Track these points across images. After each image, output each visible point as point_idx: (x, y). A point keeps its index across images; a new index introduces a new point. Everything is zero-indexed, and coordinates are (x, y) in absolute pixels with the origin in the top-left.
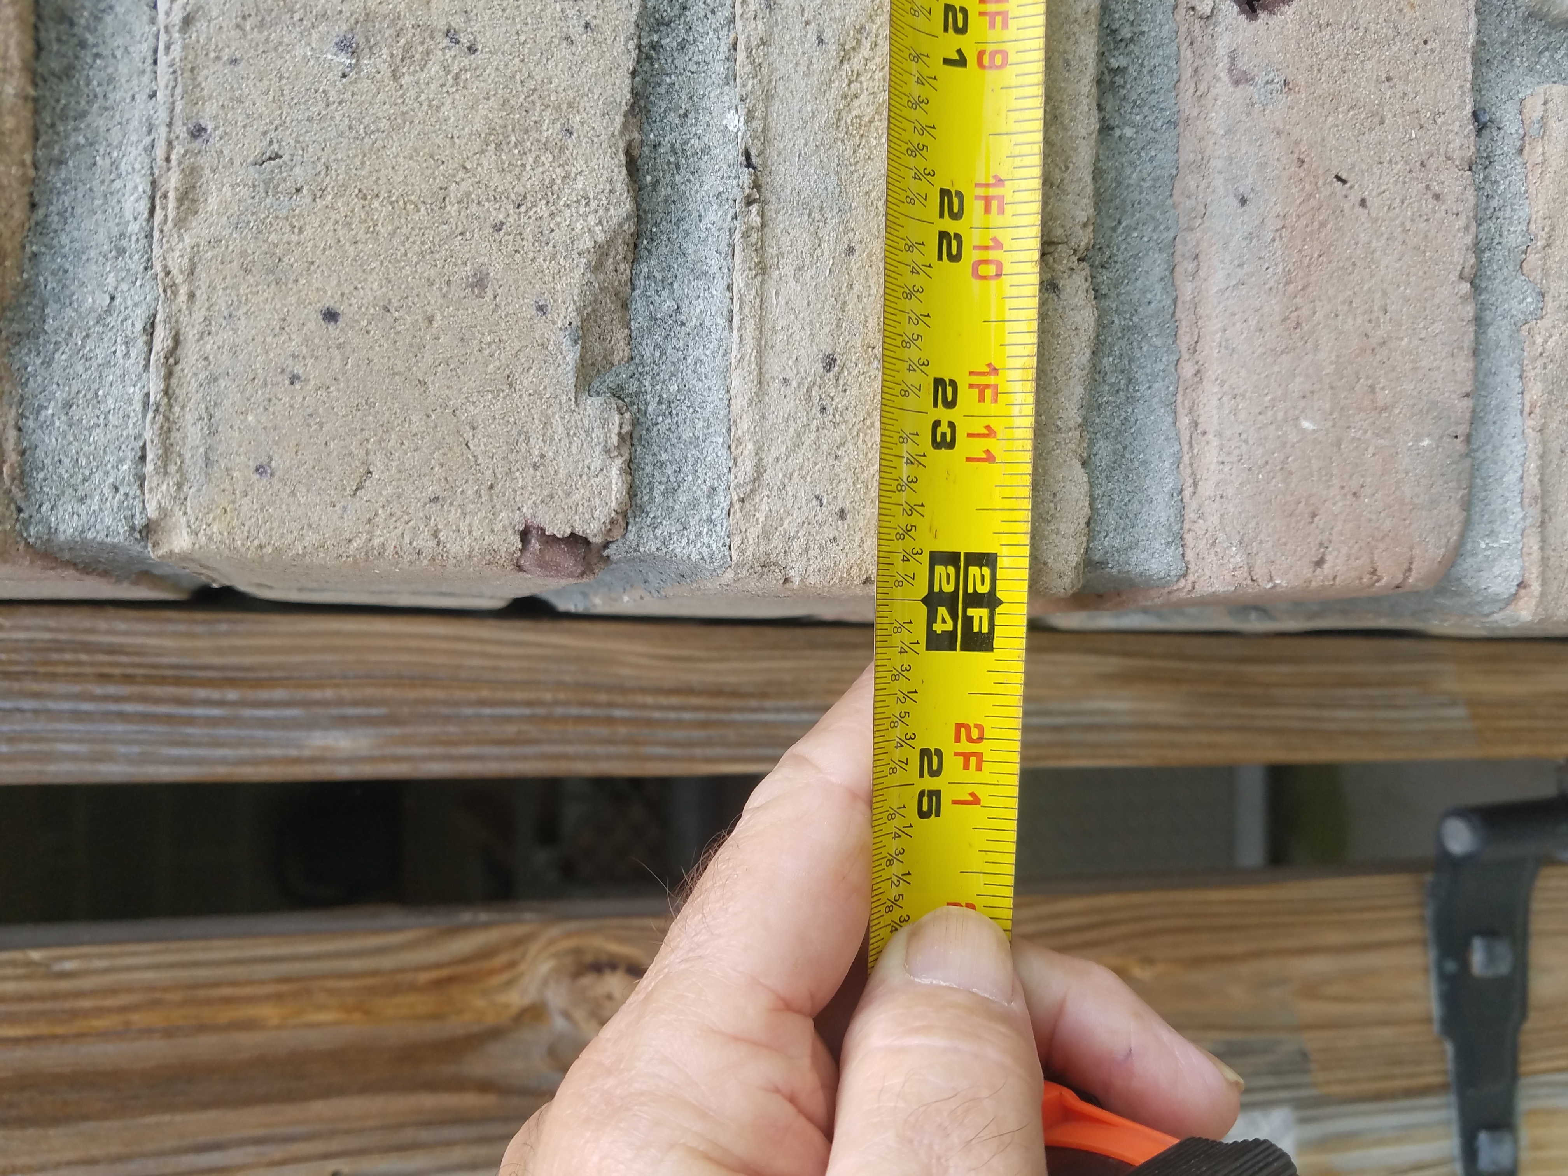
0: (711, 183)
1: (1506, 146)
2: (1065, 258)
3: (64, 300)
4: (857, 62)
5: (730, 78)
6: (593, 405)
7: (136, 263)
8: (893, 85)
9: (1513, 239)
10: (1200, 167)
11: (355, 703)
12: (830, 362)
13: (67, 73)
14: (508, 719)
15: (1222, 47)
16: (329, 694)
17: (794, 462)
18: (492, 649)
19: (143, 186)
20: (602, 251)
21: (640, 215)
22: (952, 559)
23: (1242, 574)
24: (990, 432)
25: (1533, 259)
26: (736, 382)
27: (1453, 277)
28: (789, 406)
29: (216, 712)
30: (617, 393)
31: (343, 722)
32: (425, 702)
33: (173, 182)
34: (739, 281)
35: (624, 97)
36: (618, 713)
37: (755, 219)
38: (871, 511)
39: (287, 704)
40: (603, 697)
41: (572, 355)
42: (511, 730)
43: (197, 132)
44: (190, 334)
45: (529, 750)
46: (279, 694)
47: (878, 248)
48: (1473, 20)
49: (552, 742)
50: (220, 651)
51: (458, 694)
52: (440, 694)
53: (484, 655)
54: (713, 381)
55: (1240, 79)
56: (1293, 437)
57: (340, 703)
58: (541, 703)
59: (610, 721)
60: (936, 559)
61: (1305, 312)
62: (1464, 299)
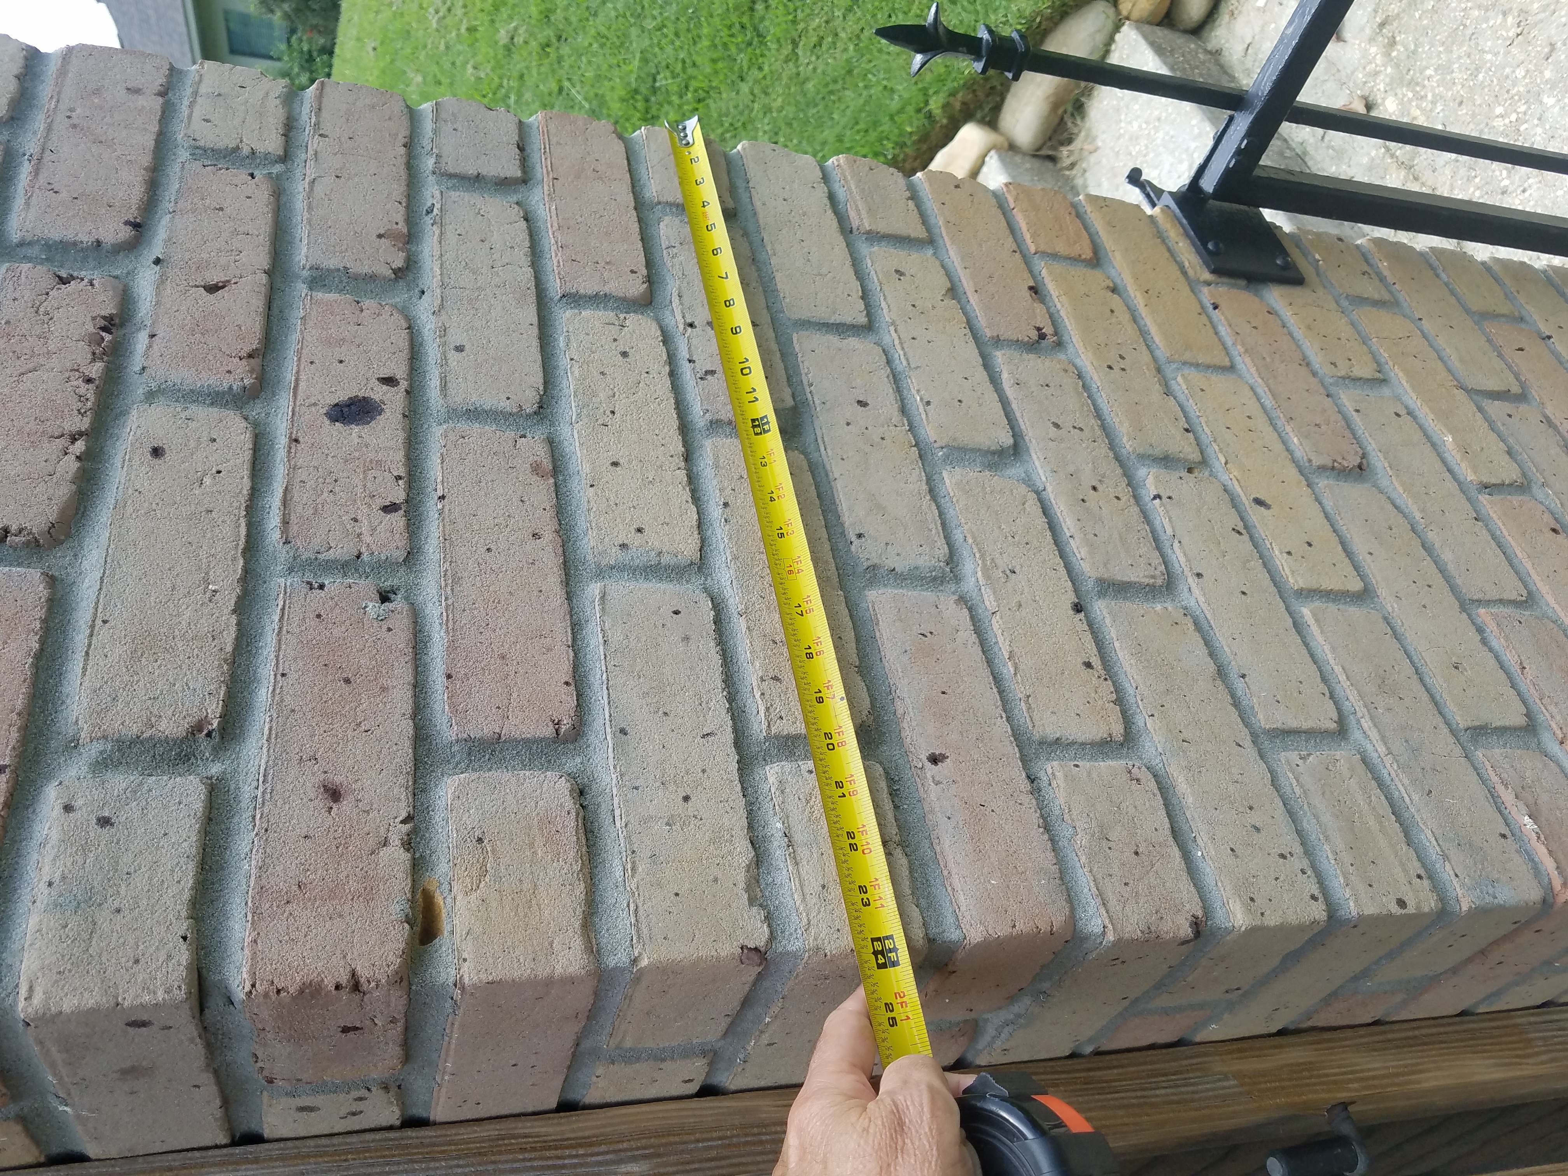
0: (776, 844)
1: (1044, 783)
2: (892, 846)
3: (603, 903)
4: (812, 803)
5: (775, 814)
6: (755, 909)
7: (621, 889)
8: (824, 806)
9: (1057, 812)
10: (932, 811)
11: (638, 1149)
12: (824, 887)
13: (594, 845)
14: (711, 1148)
15: (929, 775)
16: (625, 1145)
17: (820, 917)
18: (698, 1113)
19: (621, 868)
20: (748, 866)
21: (757, 855)
22: (879, 939)
23: (985, 933)
24: (881, 898)
25: (1066, 817)
26: (796, 896)
27: (1036, 827)
28: (814, 901)
29: (575, 1161)
30: (761, 905)
31: (634, 1159)
32: (671, 1144)
33: (629, 866)
34: (790, 868)
35: (745, 823)
36: (764, 1138)
37: (791, 850)
38: (848, 928)
39: (607, 1153)
40: (755, 1130)
41: (746, 896)
42: (713, 1153)
43: (633, 852)
44: (640, 905)
45: (724, 1163)
46: (603, 1148)
47: (831, 852)
48: (1016, 749)
49: (735, 1156)
50: (573, 1131)
51: (686, 1138)
52: (677, 1139)
53: (695, 1116)
54: (789, 899)
55: (937, 783)
56: (989, 887)
57: (631, 1150)
58: (726, 1137)
59: (761, 1142)
60: (873, 940)
61: (982, 847)
62: (1042, 834)
